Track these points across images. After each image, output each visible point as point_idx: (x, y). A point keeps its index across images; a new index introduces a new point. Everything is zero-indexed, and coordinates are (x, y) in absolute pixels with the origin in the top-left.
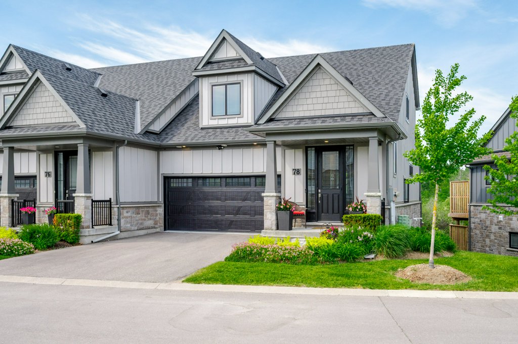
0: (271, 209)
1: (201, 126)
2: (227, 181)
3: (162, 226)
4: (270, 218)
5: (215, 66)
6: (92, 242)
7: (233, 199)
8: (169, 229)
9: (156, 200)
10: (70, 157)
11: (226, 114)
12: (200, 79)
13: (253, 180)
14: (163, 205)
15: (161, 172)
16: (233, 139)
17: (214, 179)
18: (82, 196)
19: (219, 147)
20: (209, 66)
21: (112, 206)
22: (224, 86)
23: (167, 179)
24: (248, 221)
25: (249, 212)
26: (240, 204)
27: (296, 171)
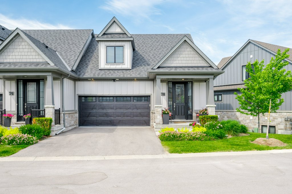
0: (159, 113)
1: (99, 68)
2: (117, 99)
3: (77, 124)
4: (159, 118)
5: (109, 36)
6: (56, 134)
7: (120, 109)
8: (81, 126)
9: (74, 109)
10: (28, 83)
11: (115, 62)
12: (99, 42)
13: (132, 98)
14: (78, 112)
15: (77, 93)
16: (123, 76)
17: (109, 98)
18: (51, 107)
19: (114, 80)
20: (105, 36)
21: (61, 113)
22: (114, 47)
23: (80, 97)
24: (129, 120)
25: (130, 115)
26: (125, 111)
27: (163, 94)
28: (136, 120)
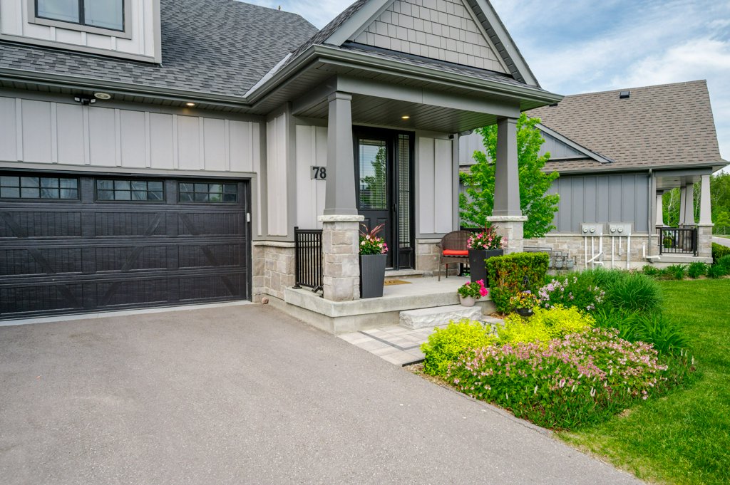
0: (350, 251)
4: (349, 273)
11: (82, 22)
13: (171, 186)
17: (55, 181)
19: (85, 98)
24: (161, 279)
25: (163, 260)
26: (139, 242)
27: (319, 172)
28: (189, 278)
